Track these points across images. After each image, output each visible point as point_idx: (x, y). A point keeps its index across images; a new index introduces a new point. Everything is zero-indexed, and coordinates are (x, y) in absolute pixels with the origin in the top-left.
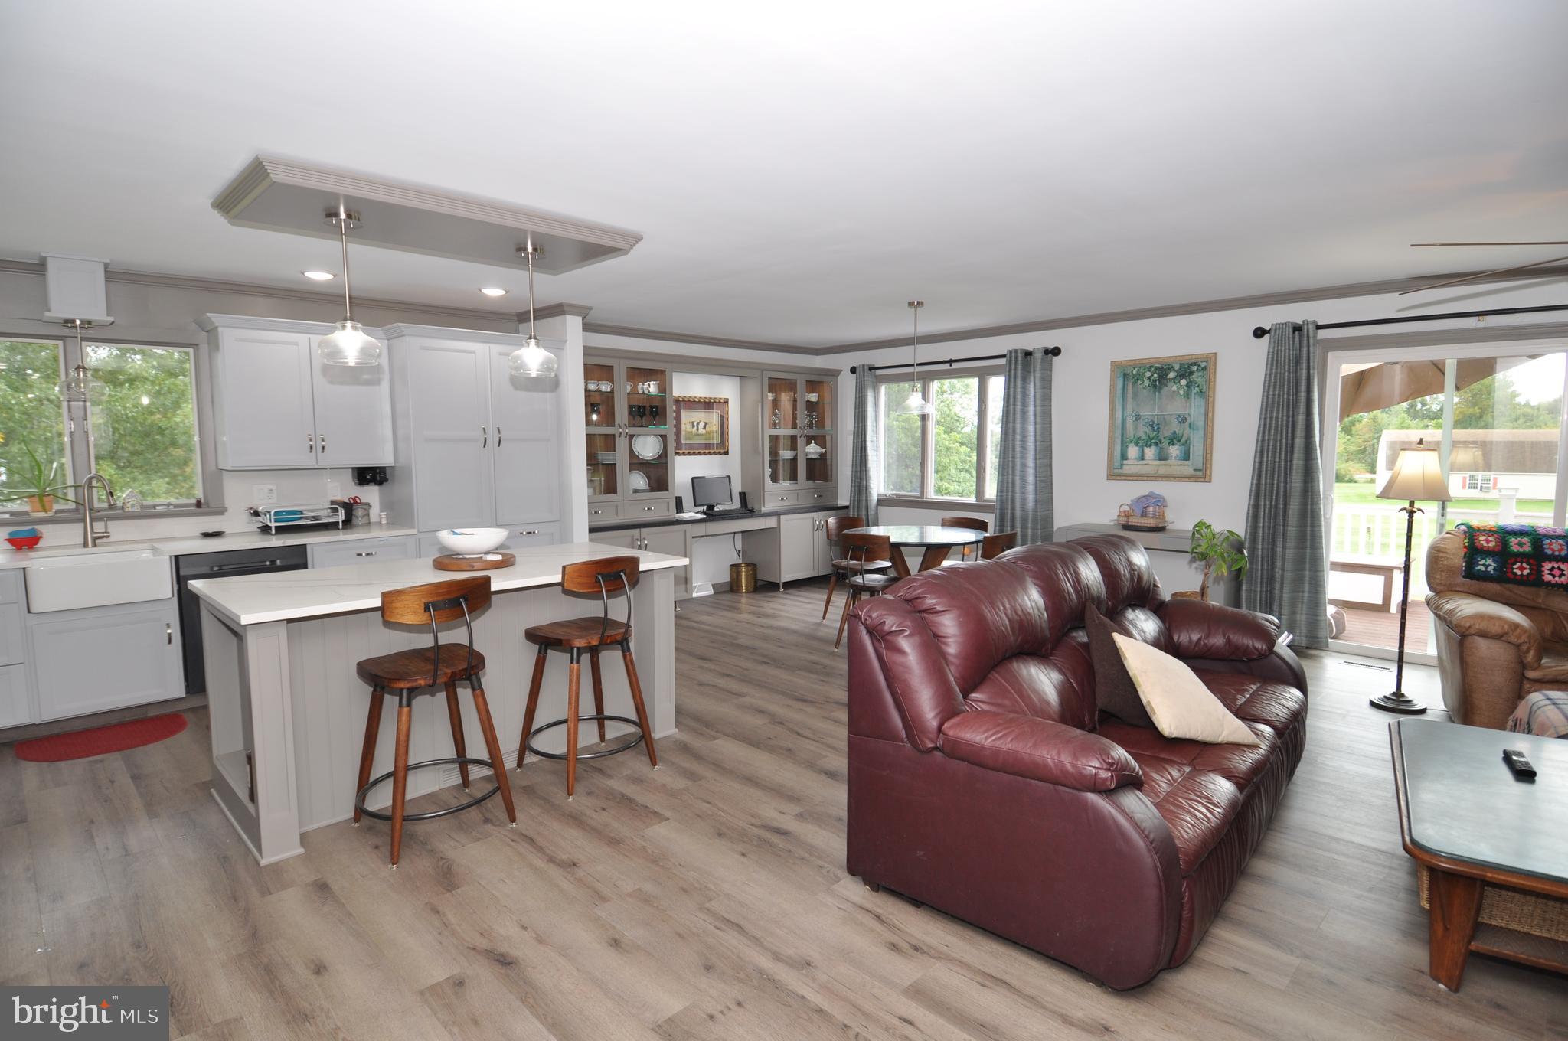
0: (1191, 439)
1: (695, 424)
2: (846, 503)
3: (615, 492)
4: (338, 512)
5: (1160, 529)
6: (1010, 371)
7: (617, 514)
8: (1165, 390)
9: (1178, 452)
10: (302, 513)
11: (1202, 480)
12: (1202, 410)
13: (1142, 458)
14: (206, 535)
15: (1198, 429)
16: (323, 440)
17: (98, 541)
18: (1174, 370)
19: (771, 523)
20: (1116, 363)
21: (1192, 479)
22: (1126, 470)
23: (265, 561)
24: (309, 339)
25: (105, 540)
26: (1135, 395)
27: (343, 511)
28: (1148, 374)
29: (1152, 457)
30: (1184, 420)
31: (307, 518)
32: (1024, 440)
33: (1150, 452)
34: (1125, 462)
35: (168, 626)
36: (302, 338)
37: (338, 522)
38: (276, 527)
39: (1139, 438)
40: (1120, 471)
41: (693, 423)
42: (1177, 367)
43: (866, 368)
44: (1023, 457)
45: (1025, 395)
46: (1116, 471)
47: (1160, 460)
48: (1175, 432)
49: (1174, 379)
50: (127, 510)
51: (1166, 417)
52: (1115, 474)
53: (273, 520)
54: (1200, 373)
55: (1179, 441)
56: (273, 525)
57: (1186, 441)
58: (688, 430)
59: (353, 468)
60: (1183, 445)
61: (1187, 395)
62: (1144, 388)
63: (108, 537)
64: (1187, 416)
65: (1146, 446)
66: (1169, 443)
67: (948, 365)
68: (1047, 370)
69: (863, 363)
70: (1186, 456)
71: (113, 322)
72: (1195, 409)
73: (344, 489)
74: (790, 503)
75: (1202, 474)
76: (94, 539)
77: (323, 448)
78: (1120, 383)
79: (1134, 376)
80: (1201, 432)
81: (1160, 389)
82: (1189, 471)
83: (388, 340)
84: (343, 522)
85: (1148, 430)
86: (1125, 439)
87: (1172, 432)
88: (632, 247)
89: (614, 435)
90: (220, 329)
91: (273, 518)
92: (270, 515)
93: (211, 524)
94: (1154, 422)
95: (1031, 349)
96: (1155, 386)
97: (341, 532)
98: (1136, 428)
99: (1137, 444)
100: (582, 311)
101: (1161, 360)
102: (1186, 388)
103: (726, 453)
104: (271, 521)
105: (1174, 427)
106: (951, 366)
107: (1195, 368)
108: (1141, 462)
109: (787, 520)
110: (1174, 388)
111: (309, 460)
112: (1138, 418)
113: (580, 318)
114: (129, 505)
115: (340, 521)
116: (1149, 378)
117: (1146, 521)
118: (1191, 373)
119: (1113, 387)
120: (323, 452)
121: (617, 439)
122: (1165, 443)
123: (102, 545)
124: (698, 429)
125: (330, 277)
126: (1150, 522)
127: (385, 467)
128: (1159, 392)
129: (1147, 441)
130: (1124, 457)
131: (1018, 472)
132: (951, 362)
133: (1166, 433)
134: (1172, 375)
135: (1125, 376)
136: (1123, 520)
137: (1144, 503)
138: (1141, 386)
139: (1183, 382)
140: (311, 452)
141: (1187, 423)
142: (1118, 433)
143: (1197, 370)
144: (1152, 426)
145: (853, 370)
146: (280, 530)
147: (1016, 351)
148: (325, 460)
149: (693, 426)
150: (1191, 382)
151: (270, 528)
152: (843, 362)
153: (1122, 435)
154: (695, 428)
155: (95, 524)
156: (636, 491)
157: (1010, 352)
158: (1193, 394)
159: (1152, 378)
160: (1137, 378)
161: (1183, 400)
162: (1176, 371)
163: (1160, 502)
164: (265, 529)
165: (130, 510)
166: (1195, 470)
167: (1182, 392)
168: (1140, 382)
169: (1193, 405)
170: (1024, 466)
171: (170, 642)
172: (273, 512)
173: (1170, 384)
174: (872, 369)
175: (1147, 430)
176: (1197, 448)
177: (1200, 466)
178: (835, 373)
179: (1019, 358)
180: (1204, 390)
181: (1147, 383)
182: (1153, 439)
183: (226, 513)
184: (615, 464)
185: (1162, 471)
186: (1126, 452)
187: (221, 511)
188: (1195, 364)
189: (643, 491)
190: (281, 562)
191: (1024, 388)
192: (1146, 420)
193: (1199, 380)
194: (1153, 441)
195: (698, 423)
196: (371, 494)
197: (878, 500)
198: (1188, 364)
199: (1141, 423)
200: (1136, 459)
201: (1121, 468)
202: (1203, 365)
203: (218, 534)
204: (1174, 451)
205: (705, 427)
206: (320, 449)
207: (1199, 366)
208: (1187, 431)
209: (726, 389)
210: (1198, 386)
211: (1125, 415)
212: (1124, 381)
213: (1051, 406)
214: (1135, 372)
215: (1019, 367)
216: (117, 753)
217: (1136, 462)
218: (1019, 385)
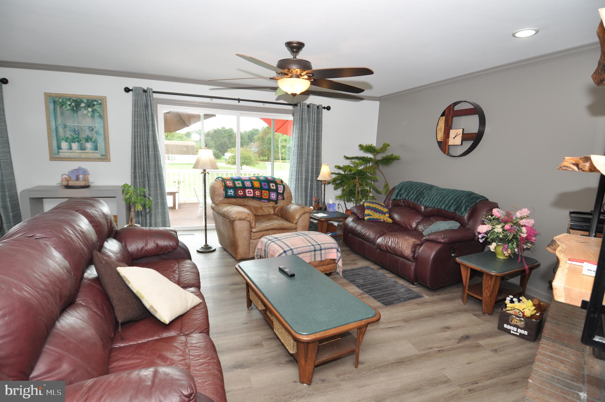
0: (98, 140)
5: (87, 187)
8: (80, 113)
9: (91, 146)
11: (106, 160)
12: (102, 125)
13: (71, 148)
15: (100, 135)
18: (84, 102)
20: (48, 94)
21: (100, 160)
22: (61, 155)
26: (62, 114)
28: (69, 103)
29: (77, 148)
30: (92, 130)
33: (75, 146)
34: (60, 151)
39: (67, 138)
40: (58, 156)
42: (85, 101)
46: (56, 155)
47: (81, 150)
48: (88, 136)
49: (84, 107)
51: (82, 127)
52: (54, 157)
54: (99, 106)
55: (91, 140)
57: (95, 141)
60: (93, 142)
61: (93, 117)
62: (67, 110)
64: (94, 128)
65: (72, 142)
66: (86, 141)
70: (96, 148)
72: (98, 124)
75: (105, 157)
78: (52, 106)
79: (60, 103)
80: (102, 137)
81: (77, 112)
82: (99, 156)
85: (73, 134)
86: (58, 138)
87: (86, 135)
94: (75, 130)
96: (74, 110)
98: (65, 132)
99: (66, 141)
101: (75, 96)
102: (92, 113)
105: (87, 133)
107: (95, 103)
108: (70, 151)
110: (85, 112)
112: (65, 126)
116: (70, 105)
117: (79, 183)
118: (94, 105)
119: (47, 108)
122: (83, 141)
126: (82, 183)
128: (77, 113)
129: (73, 140)
130: (59, 147)
133: (83, 135)
134: (83, 105)
135: (55, 102)
136: (65, 183)
137: (77, 173)
138: (65, 109)
139: (90, 109)
141: (94, 131)
142: (54, 134)
143: (97, 104)
144: (74, 131)
150: (94, 110)
153: (57, 136)
158: (96, 117)
159: (71, 105)
160: (62, 104)
161: (91, 119)
162: (85, 103)
163: (85, 173)
166: (102, 155)
167: (89, 115)
168: (64, 107)
169: (96, 122)
173: (83, 110)
175: (71, 133)
176: (101, 144)
177: (104, 153)
180: (102, 115)
181: (69, 108)
182: (76, 139)
185: (83, 156)
186: (60, 145)
188: (96, 101)
192: (71, 128)
193: (98, 109)
194: (76, 140)
198: (91, 100)
199: (67, 130)
200: (67, 149)
201: (58, 154)
202: (100, 102)
204: (89, 145)
207: (97, 102)
208: (95, 135)
210: (98, 113)
211: (57, 124)
212: (54, 105)
214: (60, 100)
217: (67, 151)
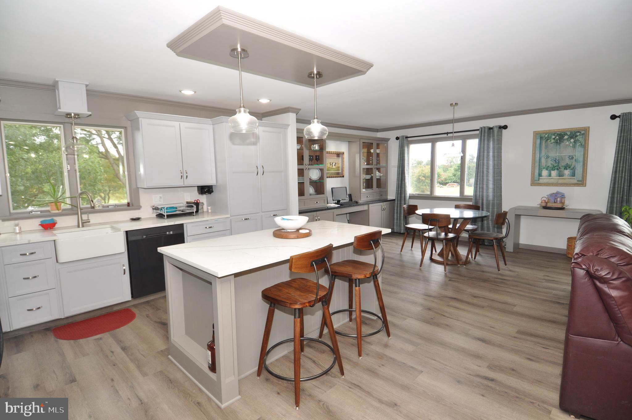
0: (576, 166)
1: (331, 164)
2: (394, 198)
3: (304, 195)
4: (193, 207)
5: (562, 209)
6: (481, 137)
7: (305, 205)
8: (562, 144)
9: (569, 173)
10: (177, 209)
11: (582, 185)
12: (582, 153)
13: (550, 175)
14: (133, 220)
15: (579, 162)
16: (187, 173)
17: (84, 224)
18: (567, 135)
19: (365, 208)
20: (536, 132)
21: (576, 185)
22: (541, 181)
23: (166, 232)
24: (180, 124)
25: (88, 223)
26: (546, 147)
27: (195, 207)
28: (553, 137)
29: (555, 175)
30: (572, 158)
31: (179, 210)
32: (488, 168)
33: (554, 173)
34: (540, 178)
35: (124, 266)
36: (176, 124)
38: (167, 215)
39: (548, 167)
40: (538, 182)
41: (330, 163)
42: (569, 133)
43: (404, 137)
44: (487, 176)
45: (488, 148)
46: (536, 182)
47: (559, 176)
48: (567, 164)
49: (567, 139)
50: (96, 208)
51: (563, 156)
52: (535, 182)
53: (165, 212)
54: (581, 136)
55: (569, 168)
56: (165, 214)
57: (573, 168)
58: (329, 166)
59: (198, 186)
60: (572, 169)
61: (574, 147)
62: (551, 143)
63: (89, 222)
64: (574, 156)
65: (552, 170)
66: (564, 169)
67: (446, 135)
68: (500, 135)
69: (403, 135)
70: (573, 175)
71: (90, 115)
72: (578, 153)
73: (193, 196)
74: (370, 198)
75: (582, 183)
76: (83, 223)
77: (187, 177)
78: (538, 141)
79: (546, 138)
80: (582, 164)
81: (560, 144)
82: (576, 181)
83: (213, 125)
84: (195, 212)
85: (553, 163)
86: (540, 167)
87: (566, 163)
88: (368, 70)
89: (303, 169)
90: (140, 119)
91: (165, 211)
92: (164, 210)
93: (135, 214)
94: (556, 159)
95: (491, 126)
96: (557, 143)
97: (195, 217)
98: (546, 162)
99: (547, 169)
100: (296, 111)
101: (560, 130)
102: (574, 143)
103: (343, 177)
104: (164, 213)
105: (567, 161)
106: (447, 135)
107: (578, 134)
108: (549, 178)
109: (372, 206)
110: (567, 143)
111: (180, 183)
112: (548, 157)
113: (295, 114)
114: (97, 206)
115: (194, 211)
116: (554, 139)
117: (557, 205)
118: (576, 136)
119: (534, 143)
120: (186, 179)
121: (304, 170)
122: (562, 169)
123: (87, 226)
124: (332, 166)
125: (192, 93)
126: (559, 205)
127: (212, 186)
128: (559, 145)
129: (553, 168)
130: (540, 175)
131: (485, 183)
132: (447, 133)
133: (563, 164)
134: (566, 137)
135: (541, 138)
136: (544, 204)
137: (555, 195)
138: (549, 143)
139: (572, 140)
140: (181, 179)
141: (574, 160)
142: (537, 164)
143: (579, 135)
144: (555, 161)
145: (397, 138)
146: (169, 216)
147: (484, 127)
148: (188, 182)
149: (331, 165)
150: (576, 140)
151: (164, 216)
152: (391, 135)
153: (539, 165)
154: (331, 166)
155: (83, 216)
156: (310, 195)
157: (482, 128)
158: (577, 146)
159: (556, 139)
160: (547, 139)
161: (572, 149)
162: (568, 135)
163: (563, 196)
164: (160, 216)
165: (97, 208)
166: (578, 181)
167: (571, 145)
168: (549, 141)
169: (577, 151)
170: (488, 180)
171: (124, 273)
172: (165, 208)
173: (565, 141)
174: (407, 137)
175: (552, 163)
176: (579, 171)
177: (581, 179)
178: (387, 140)
179: (486, 131)
180: (583, 144)
181: (553, 141)
182: (556, 167)
183: (141, 209)
184: (304, 182)
185: (560, 181)
186: (541, 173)
187: (139, 207)
188: (579, 132)
189: (313, 195)
190: (173, 232)
191: (488, 144)
192: (552, 158)
193: (580, 139)
194: (556, 168)
195: (333, 163)
196: (203, 199)
197: (409, 196)
198: (575, 132)
199: (549, 160)
200: (546, 176)
201: (539, 180)
202: (583, 132)
203: (138, 219)
204: (567, 172)
205: (335, 165)
206: (185, 177)
207: (580, 133)
208: (574, 163)
209: (343, 148)
210: (580, 142)
211: (541, 156)
212: (540, 140)
213: (501, 152)
214: (546, 136)
215: (486, 135)
216: (107, 333)
217: (546, 178)
218: (486, 143)
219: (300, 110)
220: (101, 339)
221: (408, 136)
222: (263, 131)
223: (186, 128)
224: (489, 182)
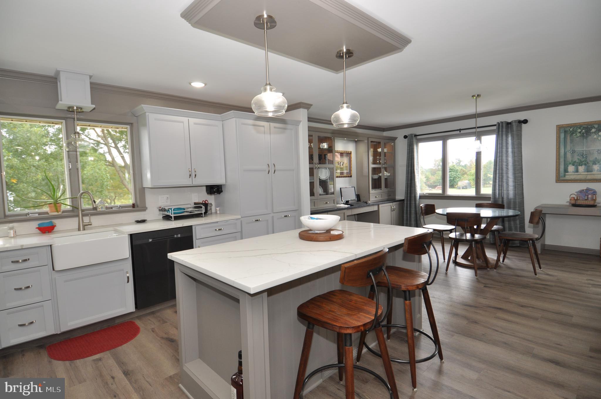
1: (339, 163)
2: (403, 198)
3: (315, 195)
4: (202, 208)
5: (594, 206)
6: (499, 132)
7: (315, 206)
8: (590, 138)
10: (185, 210)
13: (577, 171)
14: (138, 222)
16: (195, 172)
17: (85, 227)
18: (595, 127)
19: (375, 208)
20: (560, 126)
22: (568, 177)
23: (174, 235)
24: (188, 119)
25: (89, 226)
26: (572, 141)
27: (204, 207)
28: (579, 130)
29: (583, 171)
31: (187, 212)
32: (507, 165)
33: (582, 168)
34: (567, 174)
35: (127, 272)
36: (185, 119)
37: (202, 213)
38: (174, 217)
39: (575, 162)
41: (338, 162)
43: (413, 135)
44: (507, 173)
45: (507, 144)
46: (561, 178)
47: (588, 172)
49: (595, 132)
50: (99, 210)
51: (591, 151)
52: (559, 179)
53: (173, 214)
56: (173, 216)
58: (337, 166)
59: (207, 186)
62: (577, 137)
63: (91, 225)
65: (579, 165)
66: (593, 164)
68: (520, 130)
69: (411, 133)
71: (94, 109)
73: (202, 196)
74: (379, 198)
76: (84, 226)
77: (195, 176)
78: (562, 136)
79: (571, 132)
81: (587, 137)
83: (222, 121)
84: (204, 213)
85: (580, 158)
86: (567, 162)
87: (595, 158)
88: (404, 47)
89: (313, 168)
90: (147, 114)
91: (173, 212)
92: (171, 211)
93: (140, 216)
95: (509, 121)
96: (583, 136)
97: (203, 218)
98: (573, 157)
99: (573, 165)
100: (308, 106)
101: (587, 123)
103: (351, 176)
104: (172, 214)
105: (596, 156)
106: (460, 132)
108: (576, 173)
109: (382, 207)
110: (595, 136)
111: (188, 182)
112: (574, 152)
113: (307, 110)
114: (100, 207)
115: (203, 212)
116: (580, 132)
119: (558, 138)
120: (195, 178)
122: (591, 164)
123: (88, 229)
124: (340, 166)
125: (203, 85)
127: (221, 185)
128: (586, 139)
129: (580, 163)
130: (566, 171)
131: (505, 180)
132: (460, 130)
133: (591, 158)
134: (593, 130)
135: (565, 131)
136: (573, 202)
137: (585, 192)
138: (575, 137)
140: (190, 178)
142: (562, 160)
144: (582, 155)
145: (405, 137)
146: (177, 218)
147: (502, 123)
148: (196, 182)
149: (339, 164)
151: (171, 217)
152: (400, 134)
153: (565, 161)
154: (339, 165)
155: (85, 218)
156: (320, 195)
157: (499, 124)
159: (582, 132)
160: (573, 133)
163: (594, 193)
164: (167, 218)
165: (100, 210)
168: (574, 135)
170: (508, 177)
171: (128, 282)
172: (172, 209)
173: (593, 135)
174: (416, 136)
178: (394, 139)
179: (504, 126)
181: (579, 135)
183: (147, 210)
184: (314, 182)
185: (590, 177)
186: (567, 168)
187: (144, 209)
189: (323, 195)
190: (180, 236)
191: (507, 140)
192: (579, 153)
194: (583, 163)
195: (340, 163)
196: (211, 199)
197: (420, 196)
199: (576, 155)
200: (573, 172)
201: (564, 177)
203: (143, 221)
204: (596, 167)
205: (343, 165)
206: (194, 176)
209: (350, 147)
211: (566, 151)
212: (565, 135)
213: (521, 148)
214: (571, 129)
215: (504, 130)
216: (108, 352)
217: (573, 174)
218: (504, 138)
219: (311, 105)
220: (100, 359)
221: (417, 134)
222: (275, 127)
223: (195, 124)
224: (509, 179)
